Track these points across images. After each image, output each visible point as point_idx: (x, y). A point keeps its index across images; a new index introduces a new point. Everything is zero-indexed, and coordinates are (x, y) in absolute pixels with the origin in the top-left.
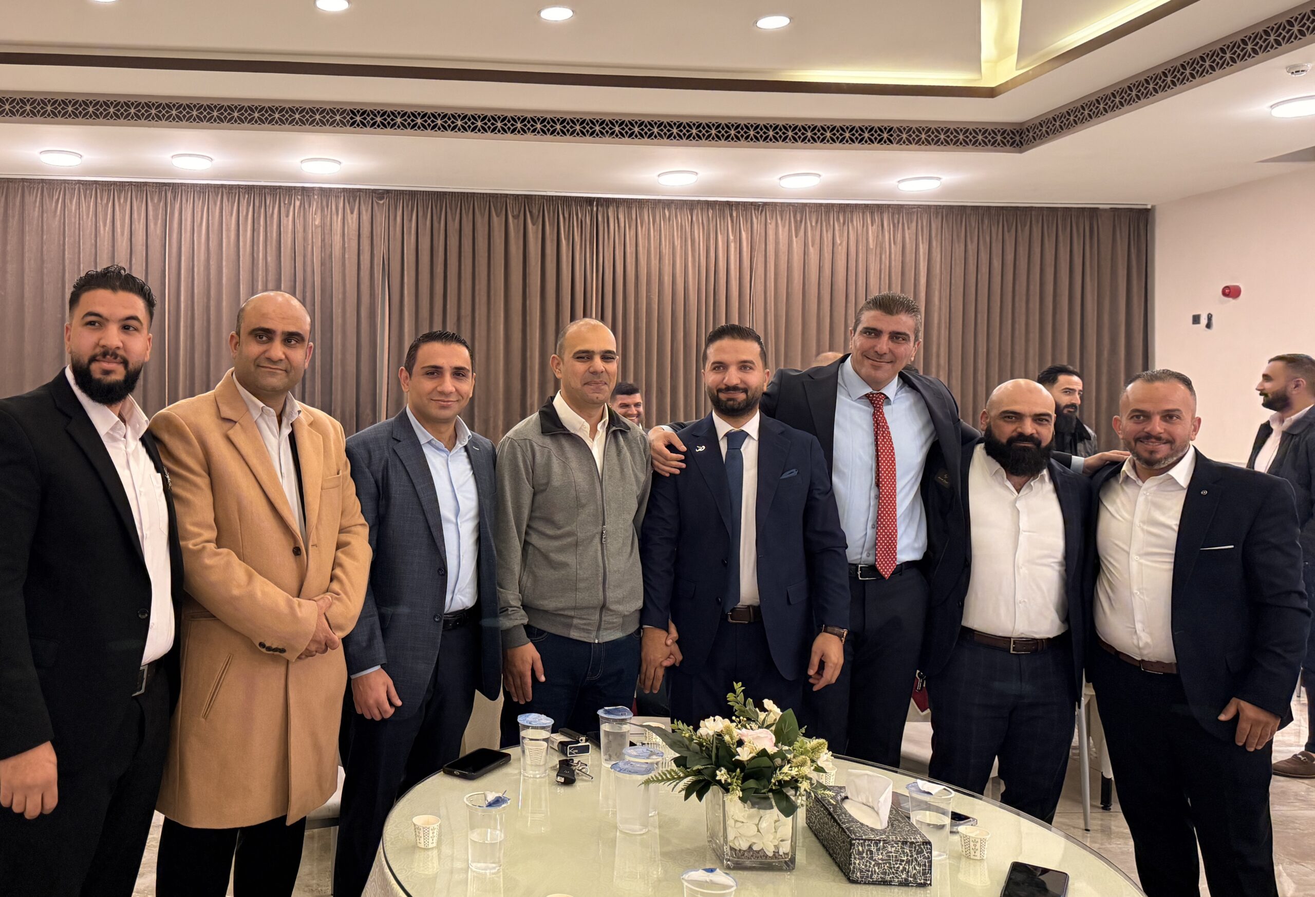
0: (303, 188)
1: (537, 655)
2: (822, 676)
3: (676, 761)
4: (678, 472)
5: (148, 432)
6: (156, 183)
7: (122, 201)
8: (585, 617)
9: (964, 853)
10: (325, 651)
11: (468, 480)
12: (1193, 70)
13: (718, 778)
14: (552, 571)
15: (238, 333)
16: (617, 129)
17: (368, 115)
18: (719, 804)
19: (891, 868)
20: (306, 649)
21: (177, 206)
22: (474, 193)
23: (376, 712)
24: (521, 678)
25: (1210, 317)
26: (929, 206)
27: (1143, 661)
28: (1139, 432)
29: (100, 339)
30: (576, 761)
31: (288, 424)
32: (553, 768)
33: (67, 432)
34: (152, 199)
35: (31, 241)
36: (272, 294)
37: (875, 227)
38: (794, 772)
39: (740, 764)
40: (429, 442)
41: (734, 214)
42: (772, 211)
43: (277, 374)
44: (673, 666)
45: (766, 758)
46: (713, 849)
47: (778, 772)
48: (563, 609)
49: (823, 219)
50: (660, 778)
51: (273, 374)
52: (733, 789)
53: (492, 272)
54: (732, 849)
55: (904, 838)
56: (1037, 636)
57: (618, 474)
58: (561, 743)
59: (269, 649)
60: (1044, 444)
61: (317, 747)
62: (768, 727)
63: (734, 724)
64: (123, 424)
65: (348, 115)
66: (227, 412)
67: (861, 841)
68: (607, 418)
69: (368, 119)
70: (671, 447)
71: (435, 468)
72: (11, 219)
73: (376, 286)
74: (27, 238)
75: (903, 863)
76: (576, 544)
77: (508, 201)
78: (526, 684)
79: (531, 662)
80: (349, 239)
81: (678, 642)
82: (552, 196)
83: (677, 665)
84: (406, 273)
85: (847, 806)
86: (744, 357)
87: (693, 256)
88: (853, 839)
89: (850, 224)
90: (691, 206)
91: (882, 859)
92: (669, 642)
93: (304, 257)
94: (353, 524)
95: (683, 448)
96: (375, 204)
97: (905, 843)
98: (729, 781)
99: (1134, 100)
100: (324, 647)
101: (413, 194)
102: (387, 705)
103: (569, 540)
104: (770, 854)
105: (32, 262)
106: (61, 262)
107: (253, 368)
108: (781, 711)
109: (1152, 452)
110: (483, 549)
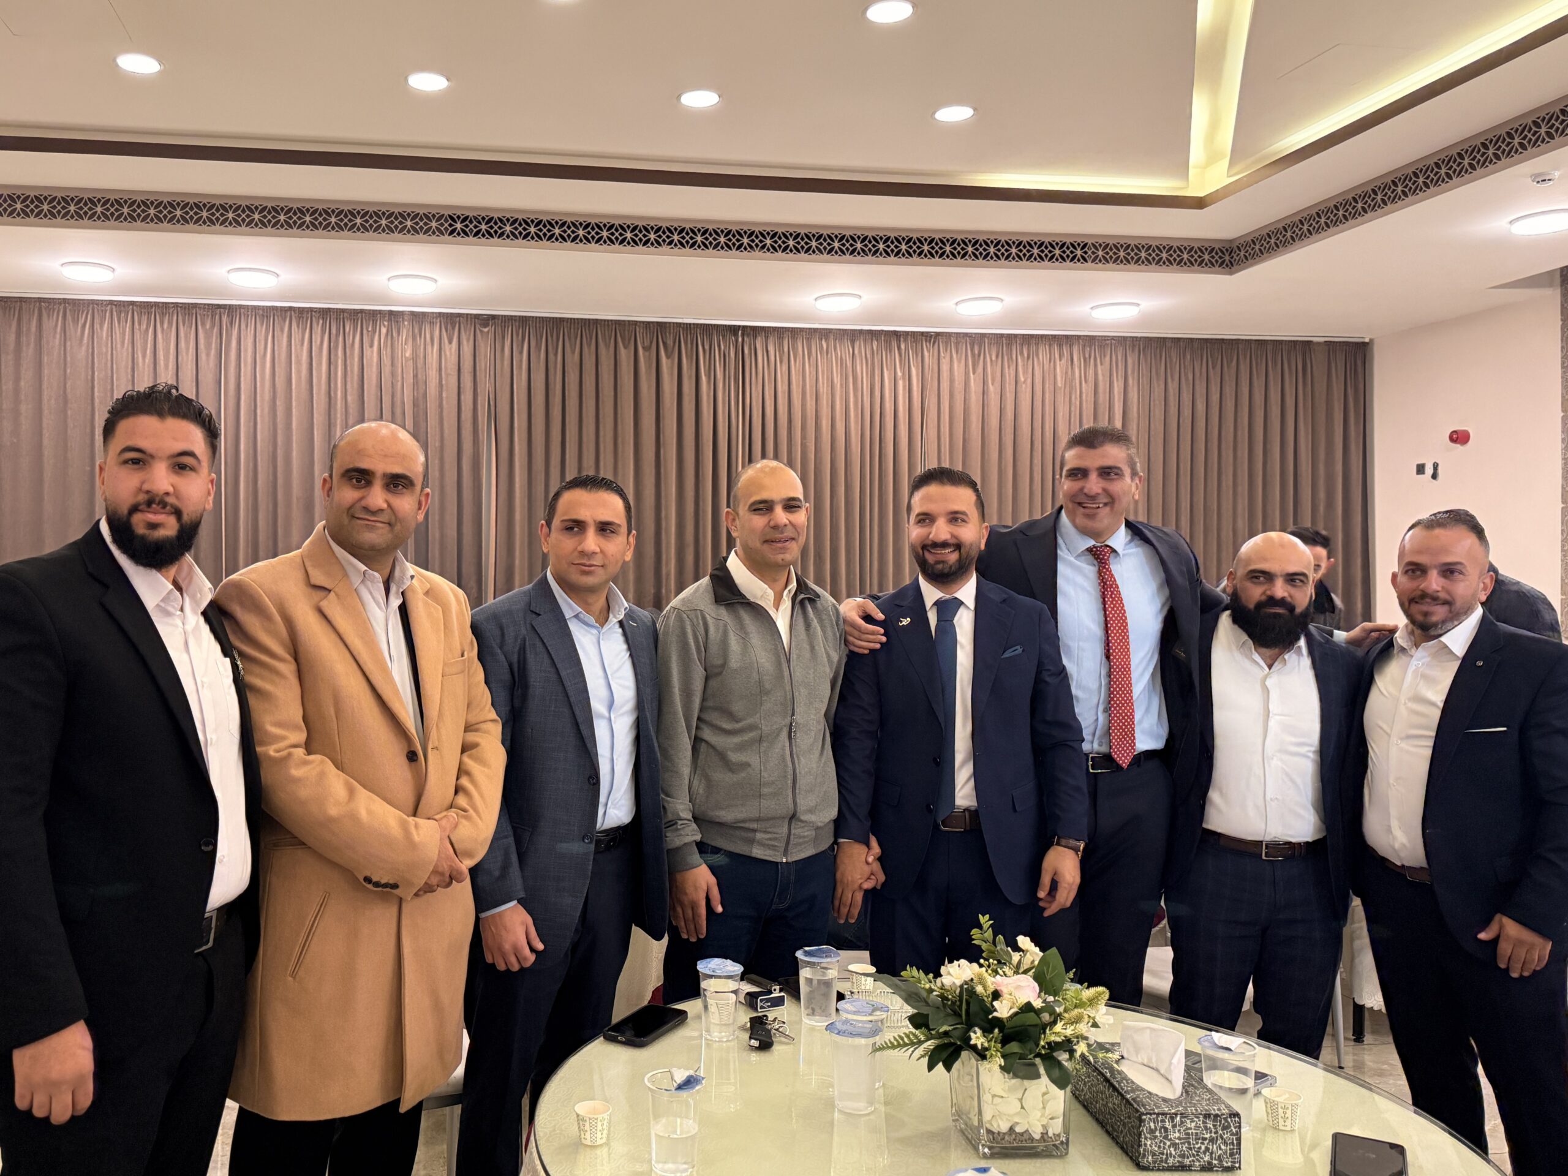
0: (391, 313)
1: (712, 880)
2: (1054, 897)
3: (912, 1019)
4: (878, 646)
5: (213, 604)
6: (209, 305)
7: (166, 326)
8: (770, 830)
9: (1271, 1123)
10: (449, 884)
11: (624, 662)
12: (1427, 178)
13: (972, 1042)
14: (730, 774)
15: (331, 476)
16: (768, 242)
17: (471, 222)
18: (969, 1074)
19: (1190, 1149)
20: (426, 883)
21: (235, 332)
22: (597, 320)
23: (513, 959)
24: (693, 909)
25: (1436, 466)
26: (1124, 337)
27: (1403, 866)
28: (1415, 590)
29: (143, 483)
30: (770, 1018)
31: (397, 593)
32: (743, 1028)
33: (103, 606)
34: (203, 324)
35: (51, 374)
36: (373, 424)
37: (1064, 361)
38: (1069, 1032)
39: (998, 1022)
40: (576, 616)
41: (903, 346)
42: (946, 343)
43: (378, 528)
44: (874, 889)
45: (1032, 1014)
46: (962, 1132)
47: (1048, 1031)
48: (744, 821)
49: (1005, 353)
50: (896, 1043)
51: (371, 528)
52: (991, 1056)
53: (619, 416)
54: (989, 1131)
55: (1206, 1110)
56: (1293, 840)
57: (808, 655)
58: (748, 994)
59: (377, 884)
60: (1298, 610)
61: (437, 1007)
62: (1025, 972)
63: (984, 969)
64: (178, 593)
65: (446, 221)
66: (318, 578)
67: (1154, 1116)
68: (795, 583)
69: (471, 226)
70: (868, 618)
71: (583, 649)
72: (24, 348)
73: (480, 432)
74: (46, 371)
75: (1206, 1142)
76: (760, 740)
77: (638, 329)
78: (699, 916)
79: (705, 888)
80: (447, 375)
81: (880, 859)
82: (690, 324)
83: (879, 887)
84: (516, 415)
85: (1125, 1068)
86: (956, 508)
87: (855, 396)
88: (1143, 1114)
89: (1035, 359)
90: (853, 336)
91: (1179, 1138)
92: (870, 859)
93: (393, 396)
94: (482, 719)
95: (881, 616)
96: (478, 331)
97: (1207, 1116)
98: (986, 1045)
99: (1360, 213)
100: (447, 880)
101: (524, 321)
102: (527, 951)
103: (751, 735)
104: (1037, 1136)
105: (53, 401)
106: (90, 401)
107: (346, 520)
108: (1041, 950)
109: (1426, 614)
110: (642, 750)
